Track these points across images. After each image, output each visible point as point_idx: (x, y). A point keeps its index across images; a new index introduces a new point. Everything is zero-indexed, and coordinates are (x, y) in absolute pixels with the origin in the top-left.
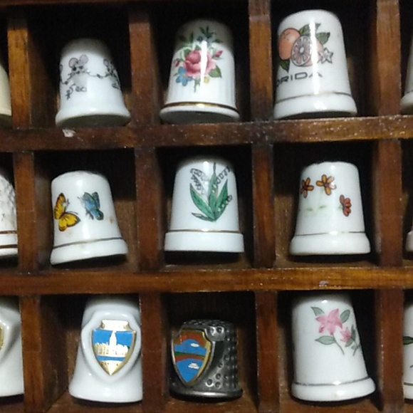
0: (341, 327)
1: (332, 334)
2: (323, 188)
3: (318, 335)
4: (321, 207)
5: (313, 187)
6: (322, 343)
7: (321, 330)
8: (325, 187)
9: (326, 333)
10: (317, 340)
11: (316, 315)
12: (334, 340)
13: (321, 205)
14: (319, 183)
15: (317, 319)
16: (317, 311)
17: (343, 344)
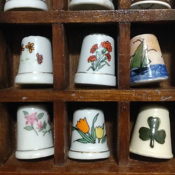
0: (37, 121)
1: (32, 125)
2: (28, 49)
3: (26, 126)
4: (27, 59)
5: (24, 48)
6: (27, 129)
7: (27, 123)
8: (29, 49)
9: (29, 124)
10: (24, 128)
11: (25, 115)
12: (33, 128)
13: (27, 58)
14: (27, 47)
15: (25, 117)
16: (25, 113)
17: (37, 130)
